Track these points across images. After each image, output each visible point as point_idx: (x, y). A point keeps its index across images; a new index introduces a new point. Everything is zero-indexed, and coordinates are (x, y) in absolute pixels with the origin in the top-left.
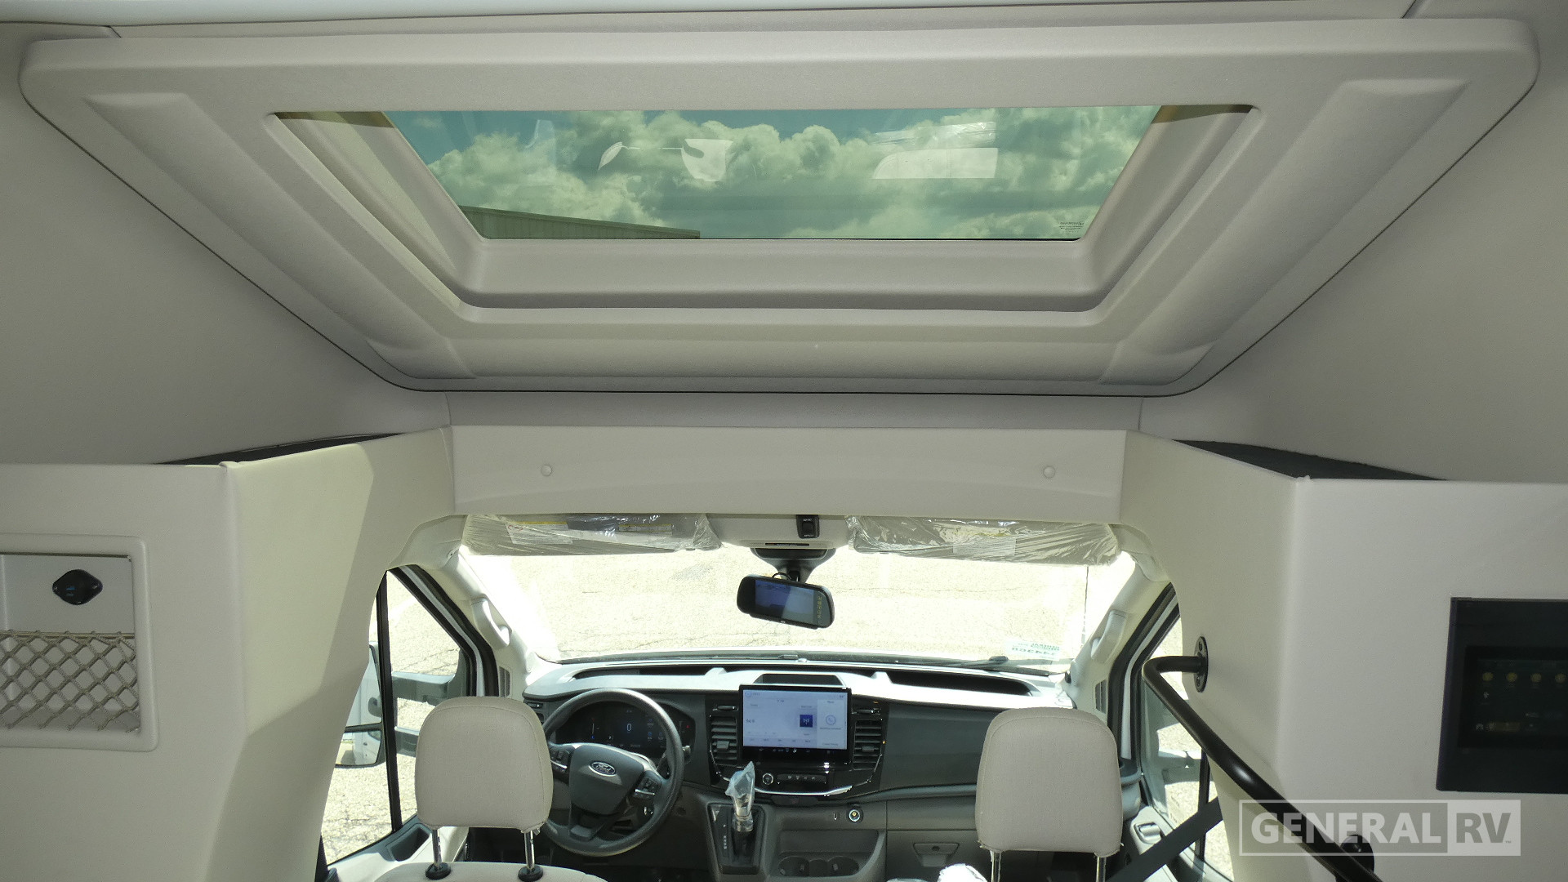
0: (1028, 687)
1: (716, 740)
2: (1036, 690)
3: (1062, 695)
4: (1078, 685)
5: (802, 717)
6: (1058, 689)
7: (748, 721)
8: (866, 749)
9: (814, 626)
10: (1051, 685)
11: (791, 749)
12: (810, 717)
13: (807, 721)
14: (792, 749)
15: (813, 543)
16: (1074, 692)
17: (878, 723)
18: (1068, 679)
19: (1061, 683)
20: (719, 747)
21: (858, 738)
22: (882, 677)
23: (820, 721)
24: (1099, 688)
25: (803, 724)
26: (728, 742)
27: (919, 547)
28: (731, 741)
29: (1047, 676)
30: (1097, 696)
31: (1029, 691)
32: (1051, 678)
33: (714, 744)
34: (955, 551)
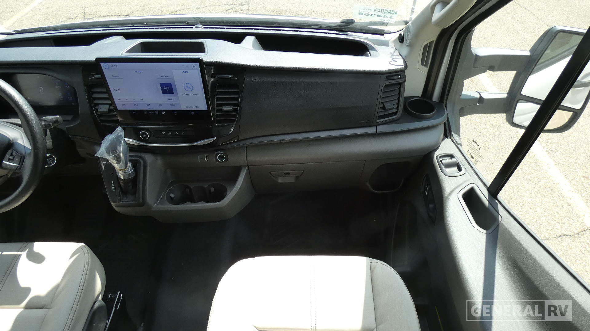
0: (368, 47)
1: (97, 105)
2: (374, 50)
3: (395, 54)
4: (410, 46)
5: (162, 85)
6: (391, 49)
7: (115, 90)
8: (225, 108)
10: (385, 44)
11: (160, 112)
12: (170, 85)
16: (405, 51)
17: (235, 86)
18: (401, 39)
19: (394, 41)
20: (100, 110)
21: (219, 99)
22: (249, 41)
23: (179, 87)
24: (426, 48)
25: (164, 92)
26: (108, 106)
28: (110, 105)
29: (383, 35)
30: (423, 53)
31: (367, 50)
32: (387, 37)
33: (97, 108)
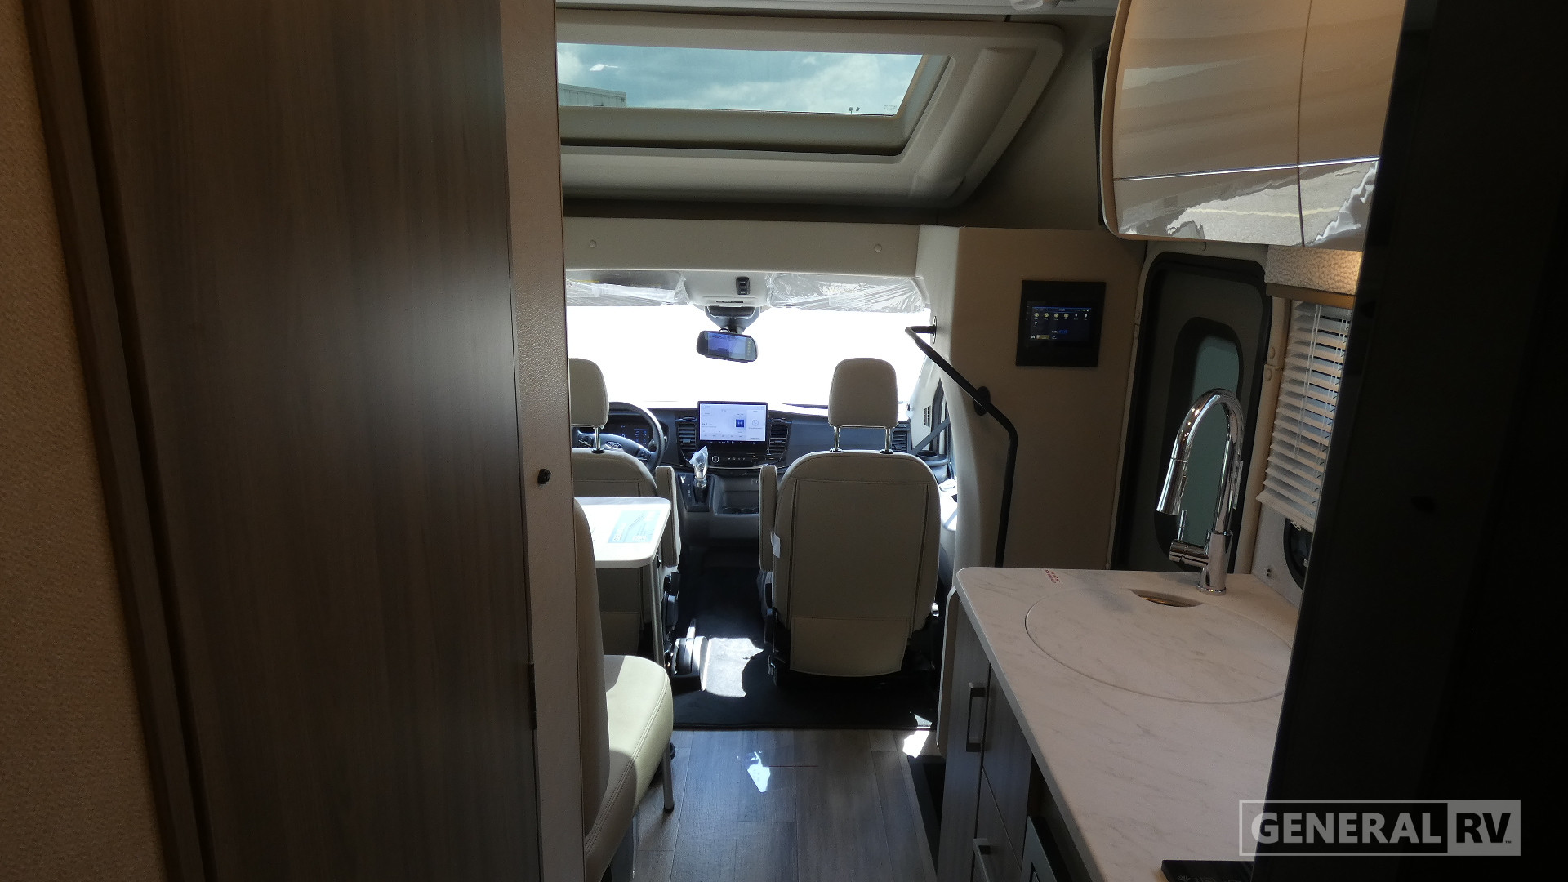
1: (682, 438)
5: (737, 421)
7: (703, 426)
8: (777, 442)
9: (745, 361)
12: (742, 422)
13: (740, 424)
14: (731, 441)
15: (745, 301)
17: (785, 427)
20: (687, 441)
21: (772, 435)
23: (748, 424)
24: (927, 411)
25: (738, 425)
26: (690, 439)
27: (811, 299)
28: (692, 438)
33: (681, 440)
34: (830, 304)
